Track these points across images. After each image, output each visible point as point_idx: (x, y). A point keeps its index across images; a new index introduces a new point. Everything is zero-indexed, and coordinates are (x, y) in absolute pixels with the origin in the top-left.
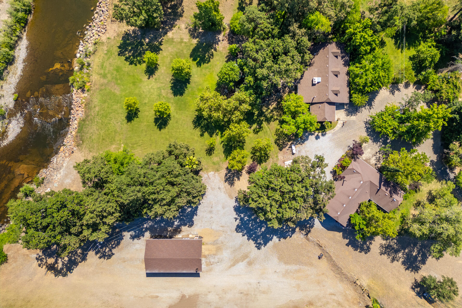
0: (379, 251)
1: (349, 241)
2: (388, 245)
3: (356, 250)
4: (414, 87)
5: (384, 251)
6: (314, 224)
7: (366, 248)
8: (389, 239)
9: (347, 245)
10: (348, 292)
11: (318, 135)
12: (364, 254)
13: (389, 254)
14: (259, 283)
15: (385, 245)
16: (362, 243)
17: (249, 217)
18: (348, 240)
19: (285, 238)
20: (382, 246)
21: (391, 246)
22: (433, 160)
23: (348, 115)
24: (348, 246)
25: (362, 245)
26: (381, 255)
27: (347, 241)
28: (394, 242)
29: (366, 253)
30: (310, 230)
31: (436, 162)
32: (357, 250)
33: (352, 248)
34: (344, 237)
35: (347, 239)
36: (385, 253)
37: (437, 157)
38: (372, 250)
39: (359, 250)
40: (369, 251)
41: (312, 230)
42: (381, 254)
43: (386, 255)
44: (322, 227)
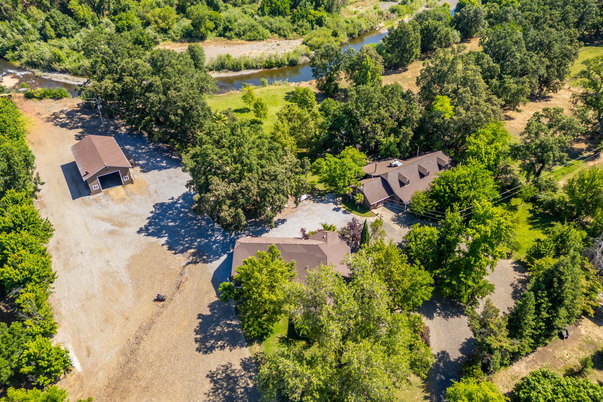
0: (214, 370)
1: (209, 316)
2: (236, 377)
3: (197, 332)
4: (514, 265)
5: (219, 377)
6: (211, 262)
7: (208, 345)
8: (249, 372)
9: (200, 316)
10: (101, 374)
11: (340, 208)
12: (195, 349)
13: (215, 390)
14: (82, 253)
15: (233, 371)
16: (215, 334)
17: (182, 207)
18: (209, 313)
19: (170, 249)
20: (227, 368)
21: (236, 382)
22: (448, 354)
23: (394, 221)
24: (199, 318)
25: (212, 336)
26: (208, 376)
27: (207, 312)
28: (248, 384)
29: (198, 350)
30: (198, 262)
31: (450, 361)
32: (197, 334)
33: (198, 325)
34: (212, 306)
35: (211, 310)
36: (215, 382)
37: (459, 358)
38: (210, 356)
39: (199, 336)
40: (206, 352)
41: (200, 265)
42: (211, 376)
43: (212, 385)
44: (213, 273)
